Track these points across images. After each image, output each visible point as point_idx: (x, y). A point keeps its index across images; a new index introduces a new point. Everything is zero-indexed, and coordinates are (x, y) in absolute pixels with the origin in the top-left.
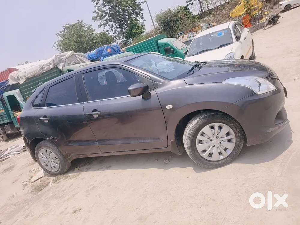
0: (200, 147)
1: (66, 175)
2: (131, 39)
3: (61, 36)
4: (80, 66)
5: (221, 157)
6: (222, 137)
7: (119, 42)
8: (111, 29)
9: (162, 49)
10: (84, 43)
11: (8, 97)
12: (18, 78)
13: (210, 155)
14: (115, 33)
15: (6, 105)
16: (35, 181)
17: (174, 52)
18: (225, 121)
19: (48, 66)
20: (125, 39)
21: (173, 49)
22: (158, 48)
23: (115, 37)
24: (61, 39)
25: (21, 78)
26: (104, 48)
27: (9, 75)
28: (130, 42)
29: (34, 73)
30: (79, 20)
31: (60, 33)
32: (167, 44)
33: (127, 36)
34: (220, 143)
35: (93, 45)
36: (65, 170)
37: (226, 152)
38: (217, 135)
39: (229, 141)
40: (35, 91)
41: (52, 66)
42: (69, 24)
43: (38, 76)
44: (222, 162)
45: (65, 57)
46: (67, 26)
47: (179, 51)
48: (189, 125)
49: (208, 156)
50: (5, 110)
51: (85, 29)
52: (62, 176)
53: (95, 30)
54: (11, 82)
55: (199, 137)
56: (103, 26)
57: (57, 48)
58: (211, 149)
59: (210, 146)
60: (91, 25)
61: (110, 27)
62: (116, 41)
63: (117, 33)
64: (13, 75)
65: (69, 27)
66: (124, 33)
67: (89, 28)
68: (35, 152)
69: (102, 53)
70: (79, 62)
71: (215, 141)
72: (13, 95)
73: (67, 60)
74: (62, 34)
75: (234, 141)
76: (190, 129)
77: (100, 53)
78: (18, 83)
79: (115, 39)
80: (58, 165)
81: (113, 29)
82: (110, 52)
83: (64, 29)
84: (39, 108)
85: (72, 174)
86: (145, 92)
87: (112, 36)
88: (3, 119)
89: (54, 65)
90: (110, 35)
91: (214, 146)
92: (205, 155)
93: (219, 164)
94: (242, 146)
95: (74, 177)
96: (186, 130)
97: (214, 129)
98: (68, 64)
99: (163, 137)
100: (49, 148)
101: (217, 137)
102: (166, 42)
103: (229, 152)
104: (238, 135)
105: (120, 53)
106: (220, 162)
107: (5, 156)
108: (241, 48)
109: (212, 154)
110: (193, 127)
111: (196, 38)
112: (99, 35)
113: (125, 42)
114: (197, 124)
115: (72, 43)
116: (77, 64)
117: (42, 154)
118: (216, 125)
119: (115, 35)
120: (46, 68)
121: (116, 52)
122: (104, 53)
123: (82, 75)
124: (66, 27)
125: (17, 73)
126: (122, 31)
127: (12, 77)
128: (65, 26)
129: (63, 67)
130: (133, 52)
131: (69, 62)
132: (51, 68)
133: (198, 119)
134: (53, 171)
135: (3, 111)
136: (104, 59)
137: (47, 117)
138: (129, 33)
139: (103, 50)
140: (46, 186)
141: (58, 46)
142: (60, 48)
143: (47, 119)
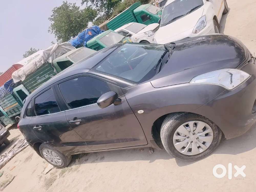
0: (178, 146)
1: (69, 168)
2: (112, 8)
3: (53, 20)
4: (66, 57)
5: (201, 151)
6: (198, 133)
7: (102, 14)
8: (93, 3)
9: (139, 18)
10: (73, 22)
11: (17, 92)
12: (19, 76)
13: (190, 150)
14: (97, 6)
15: (18, 98)
16: (47, 173)
17: (150, 18)
18: (198, 118)
19: (40, 62)
20: (106, 10)
21: (149, 16)
22: (135, 17)
23: (98, 10)
24: (53, 22)
25: (21, 76)
26: (85, 32)
27: (11, 75)
28: (111, 12)
29: (30, 70)
30: (64, 1)
31: (51, 17)
32: (142, 12)
33: (108, 6)
34: (197, 138)
35: (81, 22)
36: (68, 163)
37: (205, 146)
38: (194, 131)
39: (207, 135)
40: (25, 101)
41: (43, 62)
42: (56, 8)
43: (35, 72)
44: (202, 154)
45: (52, 50)
46: (55, 9)
47: (155, 16)
48: (164, 127)
49: (188, 151)
50: (18, 103)
51: (70, 8)
52: (66, 168)
53: (79, 7)
54: (15, 81)
55: (175, 137)
56: (85, 3)
57: (52, 32)
58: (190, 144)
59: (188, 143)
60: (75, 4)
61: (92, 2)
62: (100, 13)
63: (99, 6)
64: (15, 75)
65: (57, 10)
66: (105, 5)
67: (74, 7)
68: (40, 152)
69: (84, 38)
70: (66, 51)
71: (192, 137)
72: (21, 90)
73: (54, 53)
74: (53, 17)
75: (212, 134)
76: (164, 131)
77: (82, 38)
78: (21, 81)
79: (98, 12)
80: (61, 161)
81: (94, 3)
82: (91, 34)
83: (54, 12)
84: (31, 117)
85: (74, 167)
86: (115, 99)
87: (95, 10)
88: (19, 110)
89: (44, 60)
90: (93, 9)
91: (192, 142)
92: (184, 152)
93: (200, 157)
94: (221, 137)
95: (76, 170)
96: (162, 130)
97: (189, 127)
98: (57, 56)
99: (142, 137)
100: (49, 149)
101: (194, 133)
102: (142, 10)
103: (208, 145)
104: (215, 129)
105: (101, 33)
106: (200, 155)
107: (25, 143)
108: (212, 8)
109: (191, 149)
110: (168, 129)
111: (166, 6)
112: (84, 11)
113: (107, 12)
114: (171, 126)
115: (63, 24)
116: (64, 54)
117: (46, 154)
118: (191, 123)
119: (97, 8)
120: (39, 65)
121: (97, 32)
122: (86, 37)
123: (58, 86)
124: (55, 11)
125: (18, 73)
126: (102, 3)
127: (14, 77)
128: (53, 9)
129: (52, 61)
130: (111, 29)
131: (57, 54)
132: (43, 63)
133: (171, 121)
134: (58, 165)
135: (17, 104)
136: (87, 43)
137: (39, 126)
138: (109, 4)
139: (84, 35)
140: (55, 180)
141: (52, 30)
142: (54, 31)
143: (40, 128)
